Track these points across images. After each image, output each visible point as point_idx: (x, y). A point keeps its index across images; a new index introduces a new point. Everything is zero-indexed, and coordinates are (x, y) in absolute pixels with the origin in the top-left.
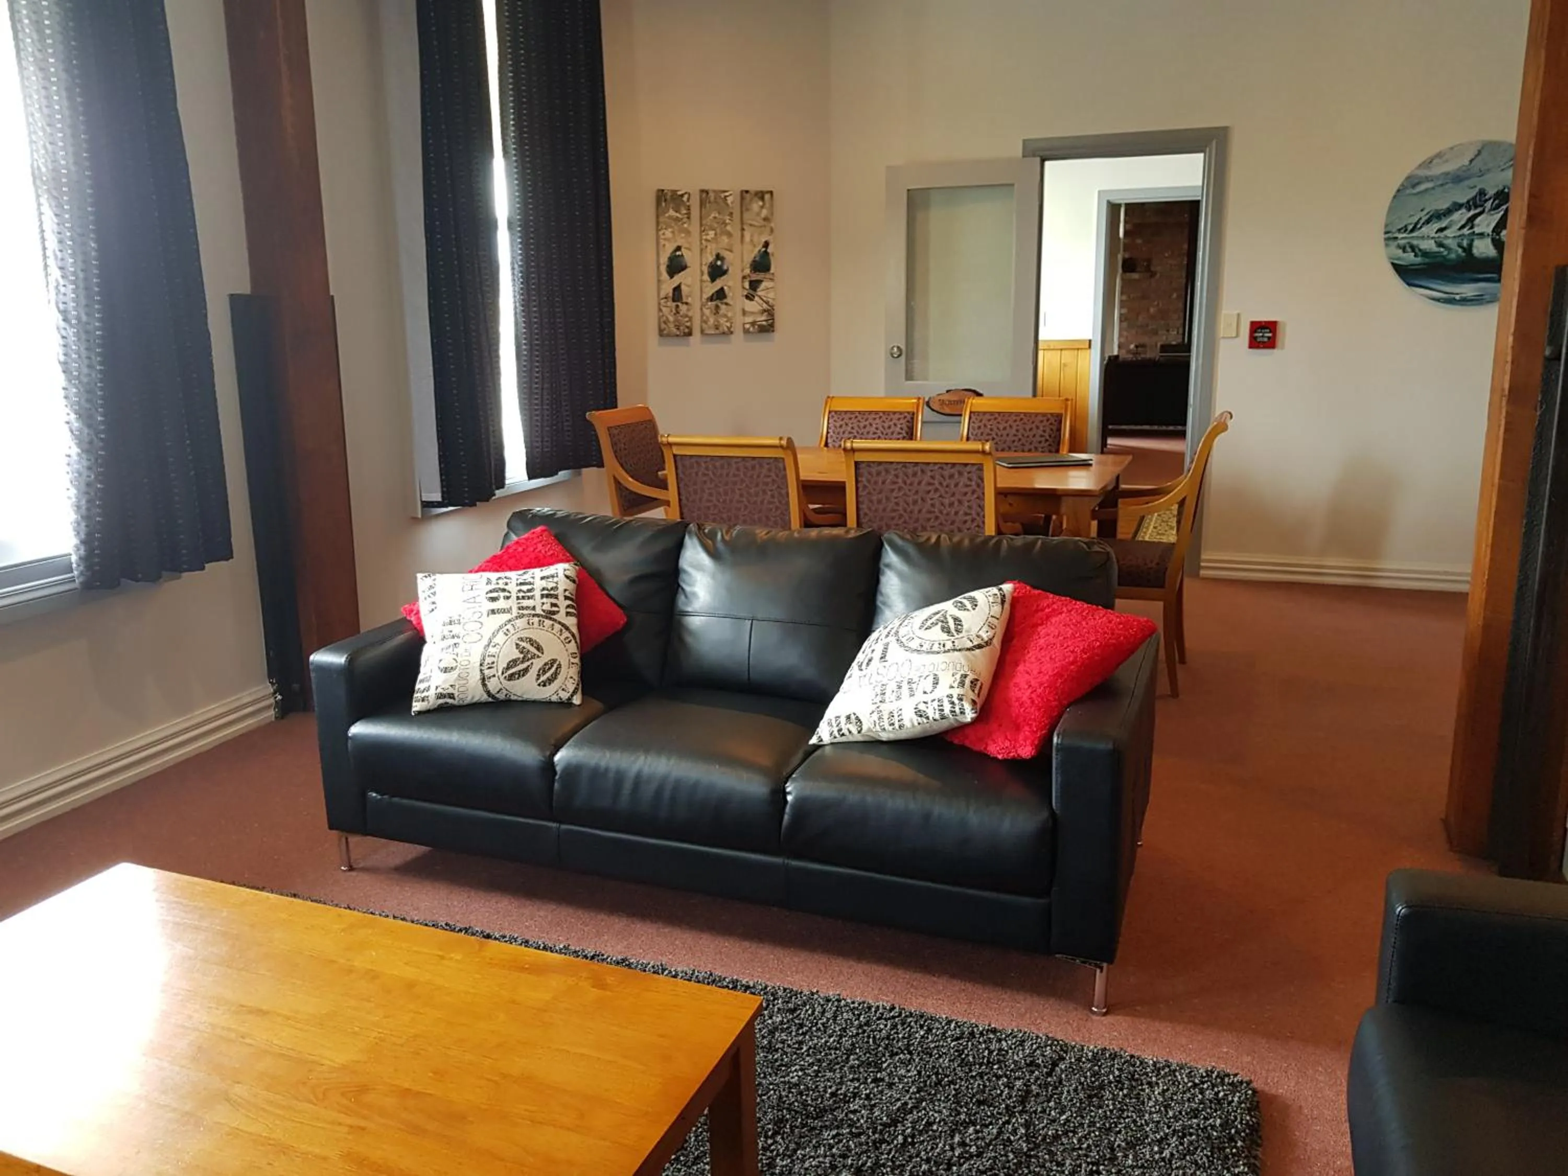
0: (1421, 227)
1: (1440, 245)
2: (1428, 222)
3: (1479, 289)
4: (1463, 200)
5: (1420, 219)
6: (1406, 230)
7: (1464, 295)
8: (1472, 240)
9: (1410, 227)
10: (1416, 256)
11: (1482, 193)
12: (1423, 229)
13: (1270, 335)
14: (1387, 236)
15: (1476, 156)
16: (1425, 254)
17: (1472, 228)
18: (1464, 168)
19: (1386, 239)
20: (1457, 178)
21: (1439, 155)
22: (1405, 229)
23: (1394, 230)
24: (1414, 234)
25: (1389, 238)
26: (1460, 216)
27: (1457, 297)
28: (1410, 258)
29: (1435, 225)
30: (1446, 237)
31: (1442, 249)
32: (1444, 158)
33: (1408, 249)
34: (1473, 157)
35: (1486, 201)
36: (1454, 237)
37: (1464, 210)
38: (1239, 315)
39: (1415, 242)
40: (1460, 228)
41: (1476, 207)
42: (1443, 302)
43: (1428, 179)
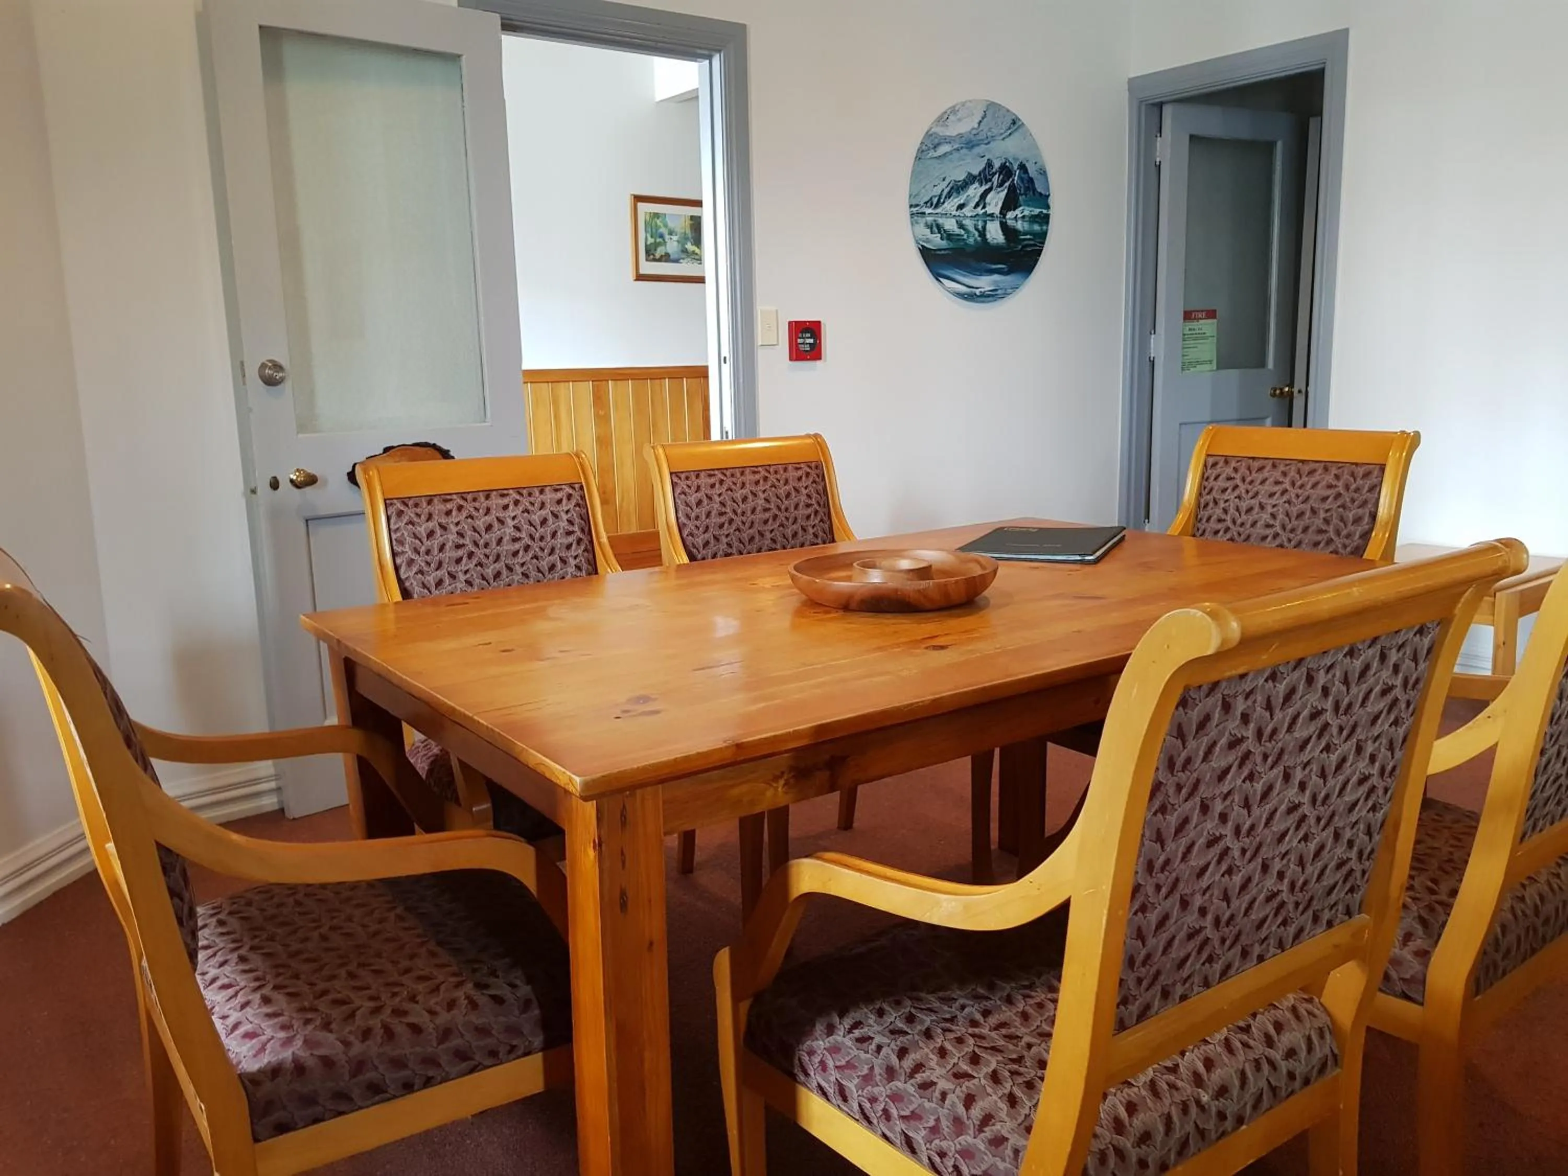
0: (944, 202)
1: (961, 226)
2: (949, 195)
3: (995, 282)
4: (975, 172)
5: (943, 190)
6: (932, 205)
7: (982, 290)
8: (985, 222)
9: (935, 200)
10: (942, 239)
11: (990, 164)
12: (946, 204)
13: (811, 341)
14: (914, 210)
15: (983, 118)
16: (949, 236)
17: (984, 207)
18: (974, 132)
19: (912, 215)
20: (969, 143)
21: (953, 110)
22: (929, 203)
23: (922, 203)
24: (939, 210)
25: (916, 215)
26: (975, 191)
27: (978, 292)
28: (936, 241)
29: (956, 200)
30: (965, 217)
31: (963, 232)
32: (959, 115)
33: (935, 229)
34: (980, 119)
35: (994, 174)
36: (971, 217)
37: (976, 185)
38: (777, 311)
39: (940, 221)
40: (975, 208)
41: (986, 182)
42: (966, 299)
43: (947, 140)
